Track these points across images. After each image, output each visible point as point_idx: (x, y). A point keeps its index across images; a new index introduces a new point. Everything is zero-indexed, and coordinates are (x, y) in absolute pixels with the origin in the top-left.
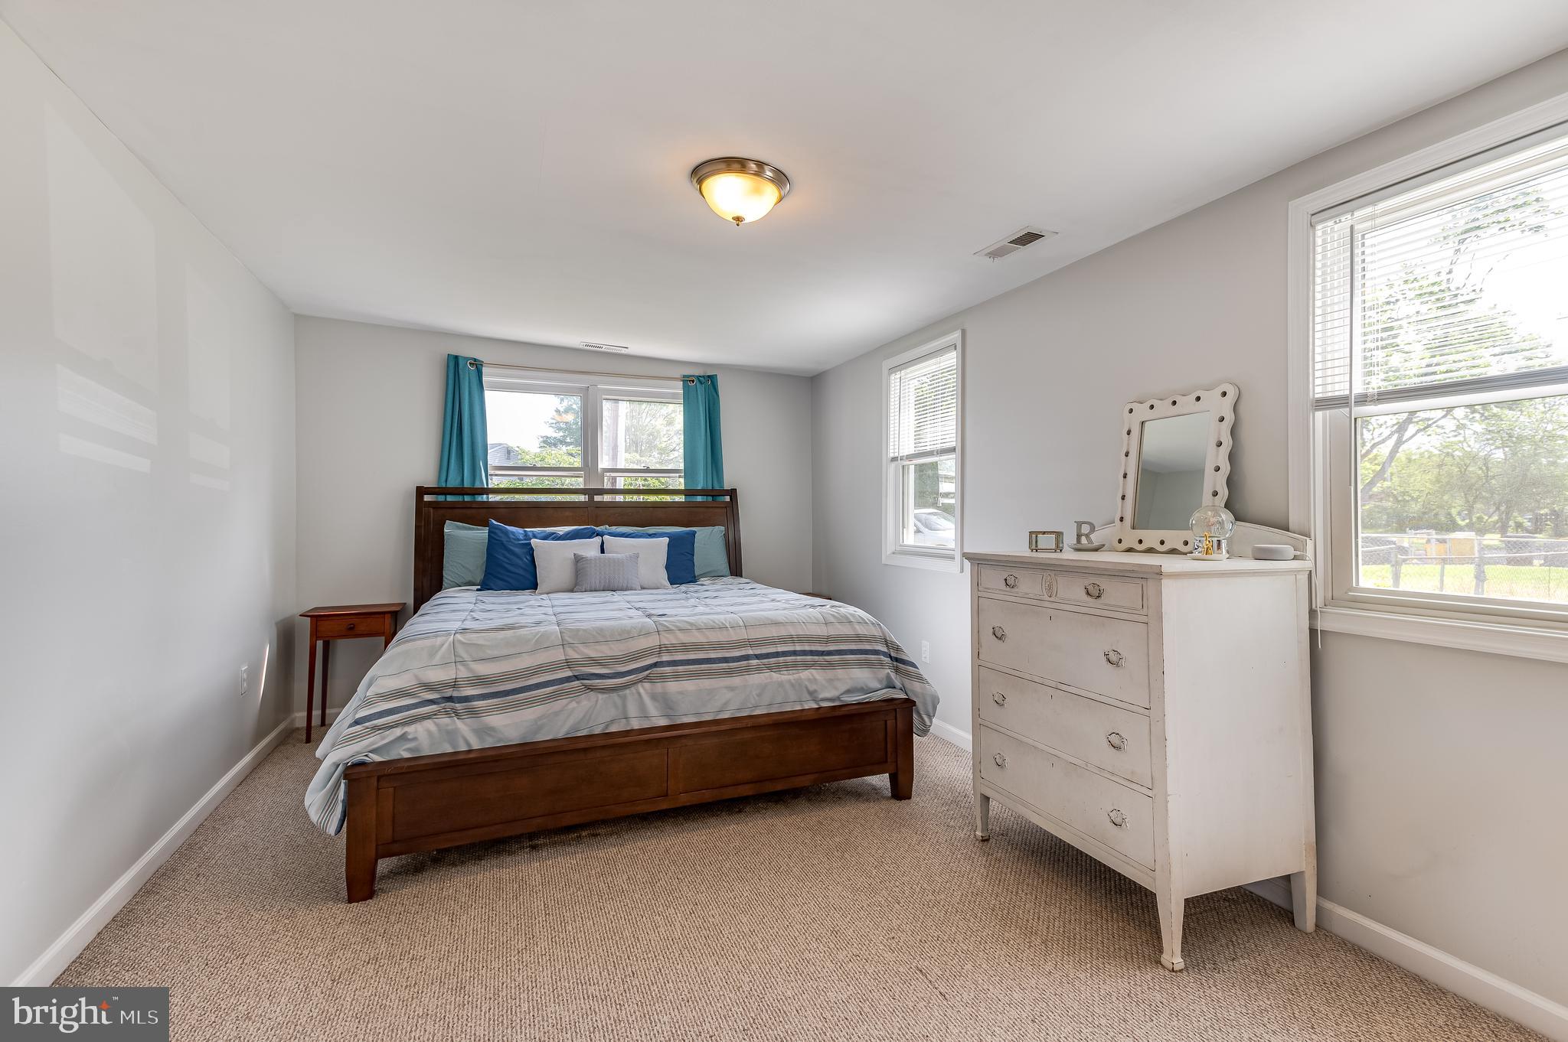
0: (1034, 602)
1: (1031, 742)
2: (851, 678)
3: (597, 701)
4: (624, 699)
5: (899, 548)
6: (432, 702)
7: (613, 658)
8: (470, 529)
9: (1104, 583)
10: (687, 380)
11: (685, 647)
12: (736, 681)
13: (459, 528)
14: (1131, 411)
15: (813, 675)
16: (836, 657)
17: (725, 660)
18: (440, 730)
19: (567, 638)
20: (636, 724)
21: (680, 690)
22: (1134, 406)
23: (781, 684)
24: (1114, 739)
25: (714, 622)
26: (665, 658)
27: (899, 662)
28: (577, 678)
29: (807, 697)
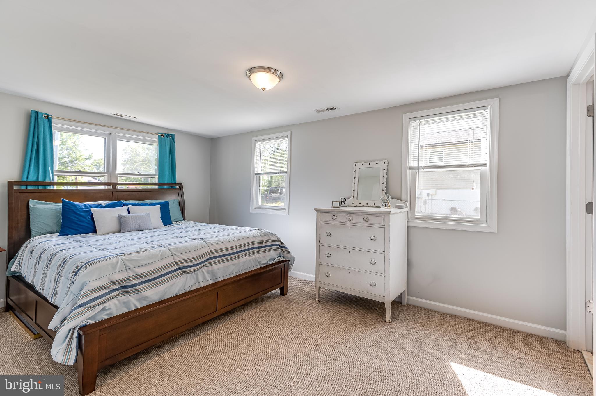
0: (344, 224)
1: (341, 267)
2: (270, 255)
3: (187, 277)
4: (197, 275)
5: (257, 207)
6: (116, 290)
7: (193, 258)
8: (45, 204)
9: (370, 217)
10: (160, 135)
11: (219, 250)
12: (236, 261)
13: (38, 203)
14: (356, 165)
15: (259, 256)
16: (266, 248)
17: (232, 254)
18: (120, 303)
19: (174, 252)
20: (202, 285)
21: (218, 268)
22: (357, 164)
23: (250, 261)
24: (372, 262)
25: (226, 239)
26: (212, 256)
27: (282, 247)
28: (179, 269)
29: (257, 264)
